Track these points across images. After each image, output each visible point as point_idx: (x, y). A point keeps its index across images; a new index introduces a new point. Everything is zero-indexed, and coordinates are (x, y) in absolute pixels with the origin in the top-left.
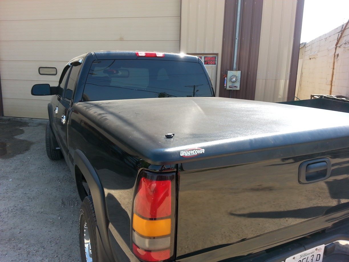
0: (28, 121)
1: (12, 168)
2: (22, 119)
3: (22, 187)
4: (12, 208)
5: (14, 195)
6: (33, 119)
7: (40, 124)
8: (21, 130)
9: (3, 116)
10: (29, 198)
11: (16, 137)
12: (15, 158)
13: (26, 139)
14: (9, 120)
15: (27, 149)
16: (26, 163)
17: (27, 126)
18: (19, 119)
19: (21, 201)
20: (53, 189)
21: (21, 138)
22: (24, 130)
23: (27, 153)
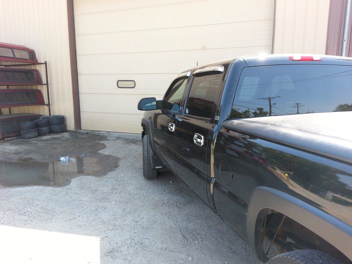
0: (106, 135)
1: (109, 188)
2: (100, 132)
3: (130, 213)
4: (130, 241)
5: (125, 223)
6: (110, 133)
7: (118, 138)
8: (102, 144)
9: (81, 129)
10: (143, 228)
11: (100, 152)
12: (108, 176)
13: (111, 154)
14: (87, 133)
15: (117, 166)
16: (121, 182)
17: (106, 140)
18: (96, 132)
19: (136, 232)
20: (163, 216)
21: (106, 153)
22: (105, 144)
23: (118, 170)
